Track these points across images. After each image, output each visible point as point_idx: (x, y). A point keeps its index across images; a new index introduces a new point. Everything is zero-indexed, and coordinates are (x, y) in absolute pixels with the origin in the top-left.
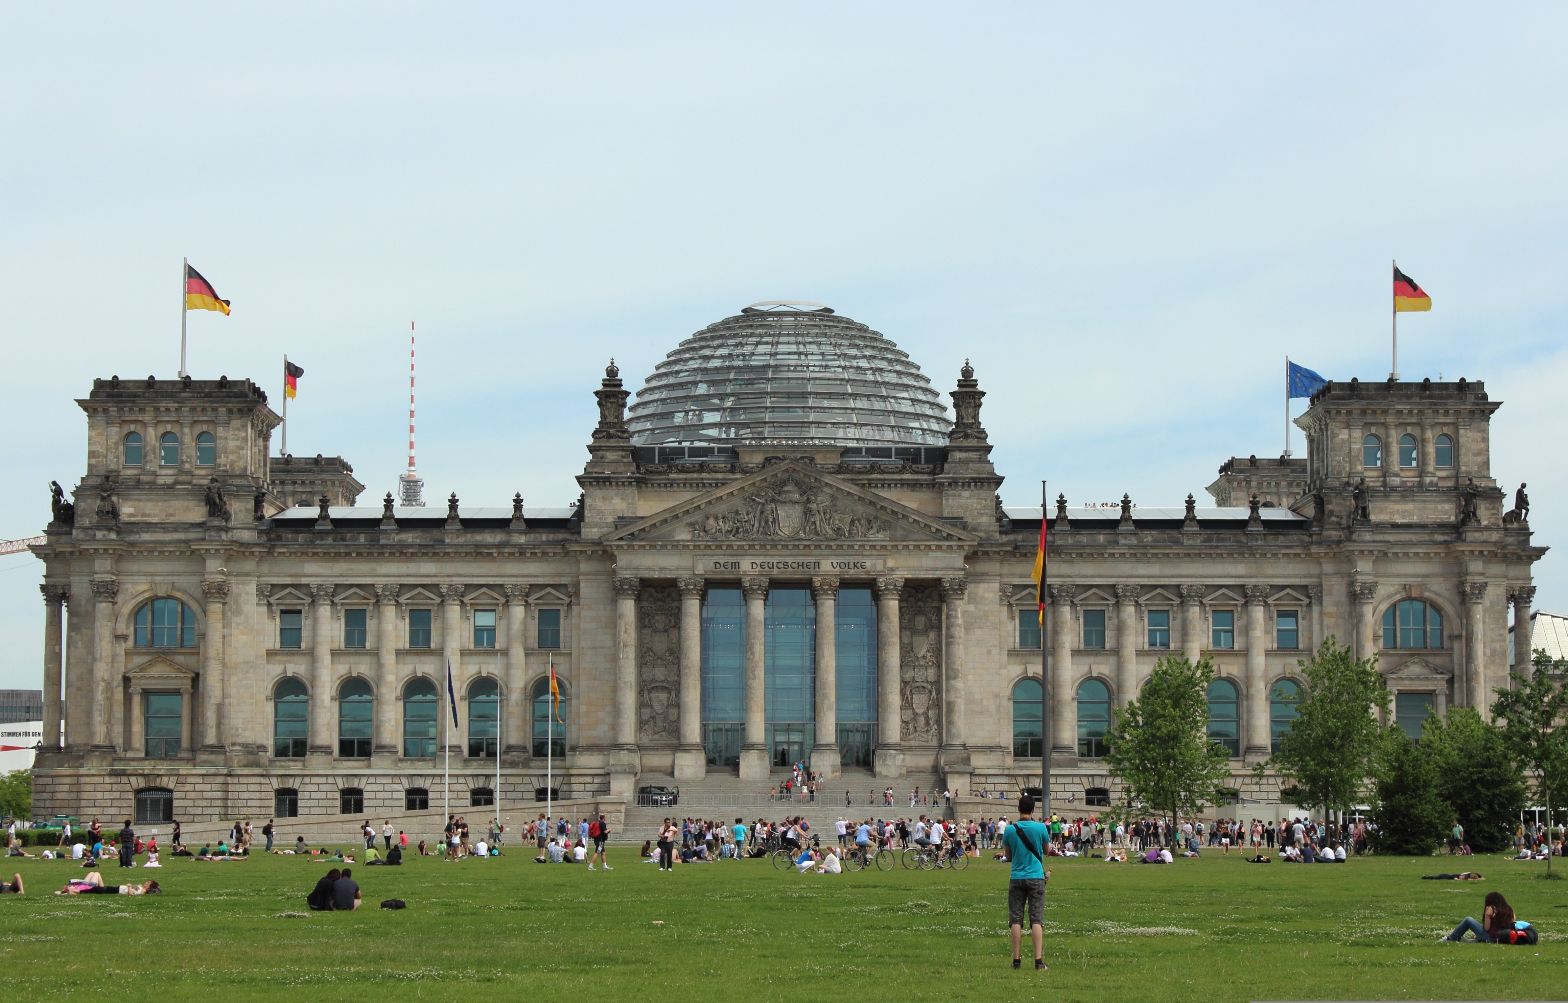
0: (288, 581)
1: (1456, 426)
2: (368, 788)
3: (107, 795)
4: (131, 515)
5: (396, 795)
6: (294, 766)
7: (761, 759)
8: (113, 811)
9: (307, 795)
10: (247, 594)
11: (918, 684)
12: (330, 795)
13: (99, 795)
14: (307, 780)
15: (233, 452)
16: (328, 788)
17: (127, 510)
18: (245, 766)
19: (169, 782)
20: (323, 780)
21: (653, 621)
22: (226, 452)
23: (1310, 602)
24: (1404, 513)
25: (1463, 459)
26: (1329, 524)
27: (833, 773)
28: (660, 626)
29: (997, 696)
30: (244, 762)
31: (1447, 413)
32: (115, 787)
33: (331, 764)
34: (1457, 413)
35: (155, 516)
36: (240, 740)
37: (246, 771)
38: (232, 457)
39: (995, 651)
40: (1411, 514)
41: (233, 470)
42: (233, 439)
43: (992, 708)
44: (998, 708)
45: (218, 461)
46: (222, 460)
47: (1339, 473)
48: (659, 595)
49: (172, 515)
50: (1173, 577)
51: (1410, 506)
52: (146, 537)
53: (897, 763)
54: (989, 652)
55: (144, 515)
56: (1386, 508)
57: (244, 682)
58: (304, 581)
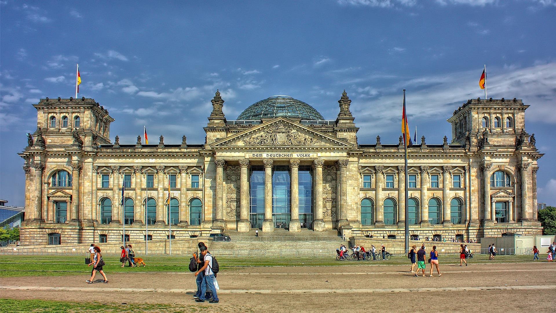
0: (104, 165)
1: (513, 114)
2: (131, 234)
3: (38, 235)
4: (50, 142)
5: (141, 237)
6: (106, 227)
7: (270, 225)
8: (40, 241)
9: (110, 237)
10: (89, 169)
11: (328, 199)
12: (118, 237)
13: (36, 235)
14: (110, 231)
15: (86, 122)
16: (117, 234)
17: (49, 140)
18: (88, 227)
19: (59, 231)
20: (116, 232)
21: (231, 178)
22: (83, 122)
23: (465, 172)
24: (498, 142)
25: (516, 124)
26: (472, 145)
27: (298, 230)
28: (234, 180)
29: (357, 203)
30: (88, 225)
31: (511, 109)
32: (41, 233)
33: (118, 226)
34: (515, 109)
35: (58, 143)
36: (87, 218)
37: (88, 228)
38: (85, 124)
39: (356, 188)
40: (500, 142)
41: (86, 128)
42: (86, 118)
43: (355, 208)
44: (357, 208)
45: (80, 125)
46: (82, 125)
47: (475, 129)
48: (234, 169)
49: (64, 142)
50: (418, 163)
51: (500, 139)
52: (55, 149)
53: (322, 226)
54: (354, 188)
55: (54, 142)
56: (492, 140)
57: (88, 199)
58: (109, 165)
